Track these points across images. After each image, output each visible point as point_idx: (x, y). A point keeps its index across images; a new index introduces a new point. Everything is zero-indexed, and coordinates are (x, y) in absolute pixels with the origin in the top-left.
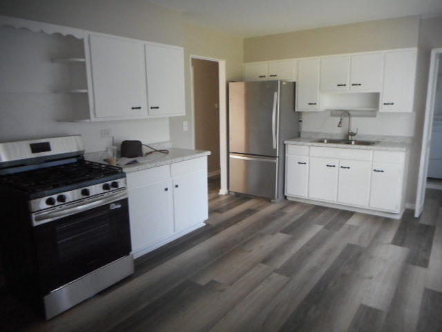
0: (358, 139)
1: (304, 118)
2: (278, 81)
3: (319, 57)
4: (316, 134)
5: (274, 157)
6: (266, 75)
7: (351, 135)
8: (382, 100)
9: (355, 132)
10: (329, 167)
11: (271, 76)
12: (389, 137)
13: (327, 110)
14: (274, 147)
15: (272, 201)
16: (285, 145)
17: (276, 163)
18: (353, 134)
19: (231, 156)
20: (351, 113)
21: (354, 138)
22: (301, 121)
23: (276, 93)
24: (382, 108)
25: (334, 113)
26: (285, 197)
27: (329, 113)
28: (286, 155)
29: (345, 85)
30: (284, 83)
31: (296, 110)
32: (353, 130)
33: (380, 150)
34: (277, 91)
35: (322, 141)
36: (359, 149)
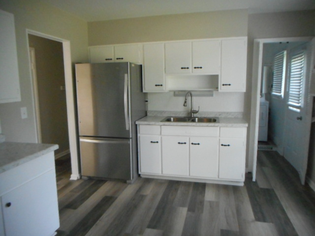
0: (199, 116)
1: (149, 98)
2: (127, 63)
3: (163, 42)
4: (162, 112)
5: (128, 138)
6: (113, 58)
7: (194, 113)
8: (221, 81)
9: (197, 110)
10: (180, 144)
11: (117, 59)
12: (224, 113)
13: (170, 91)
14: (127, 129)
15: (128, 181)
16: (136, 125)
17: (129, 144)
18: (196, 112)
19: (81, 140)
20: (193, 93)
21: (195, 115)
22: (147, 101)
23: (126, 75)
24: (222, 89)
25: (177, 93)
26: (139, 175)
27: (172, 93)
28: (138, 135)
29: (188, 68)
30: (133, 65)
31: (144, 91)
32: (195, 108)
33: (227, 126)
34: (128, 73)
35: (169, 120)
36: (207, 126)
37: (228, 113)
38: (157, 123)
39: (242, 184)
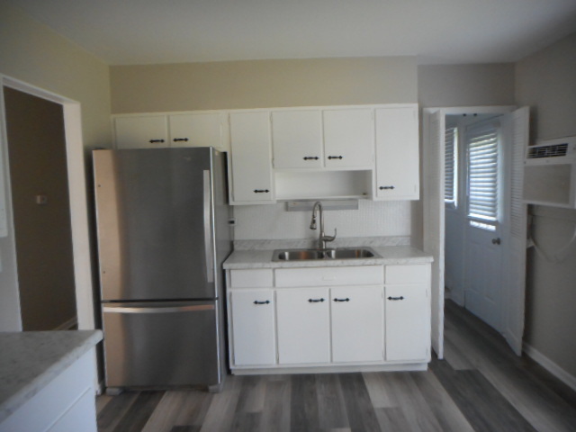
0: (342, 245)
2: (208, 149)
3: (269, 110)
4: (263, 242)
5: (212, 300)
6: (165, 138)
7: (326, 241)
8: (378, 180)
9: (333, 235)
10: (313, 304)
11: (175, 140)
12: (379, 238)
13: (279, 201)
14: (210, 280)
15: (211, 388)
16: (223, 272)
17: (214, 311)
18: (331, 239)
20: (323, 204)
21: (329, 245)
22: (232, 222)
23: (206, 173)
24: (378, 196)
25: (289, 206)
26: (229, 371)
27: (282, 205)
28: (228, 291)
29: (316, 158)
31: (231, 203)
32: (328, 232)
33: (398, 264)
34: (209, 169)
35: (282, 257)
36: (363, 265)
37: (384, 238)
38: (267, 265)
39: (425, 368)
